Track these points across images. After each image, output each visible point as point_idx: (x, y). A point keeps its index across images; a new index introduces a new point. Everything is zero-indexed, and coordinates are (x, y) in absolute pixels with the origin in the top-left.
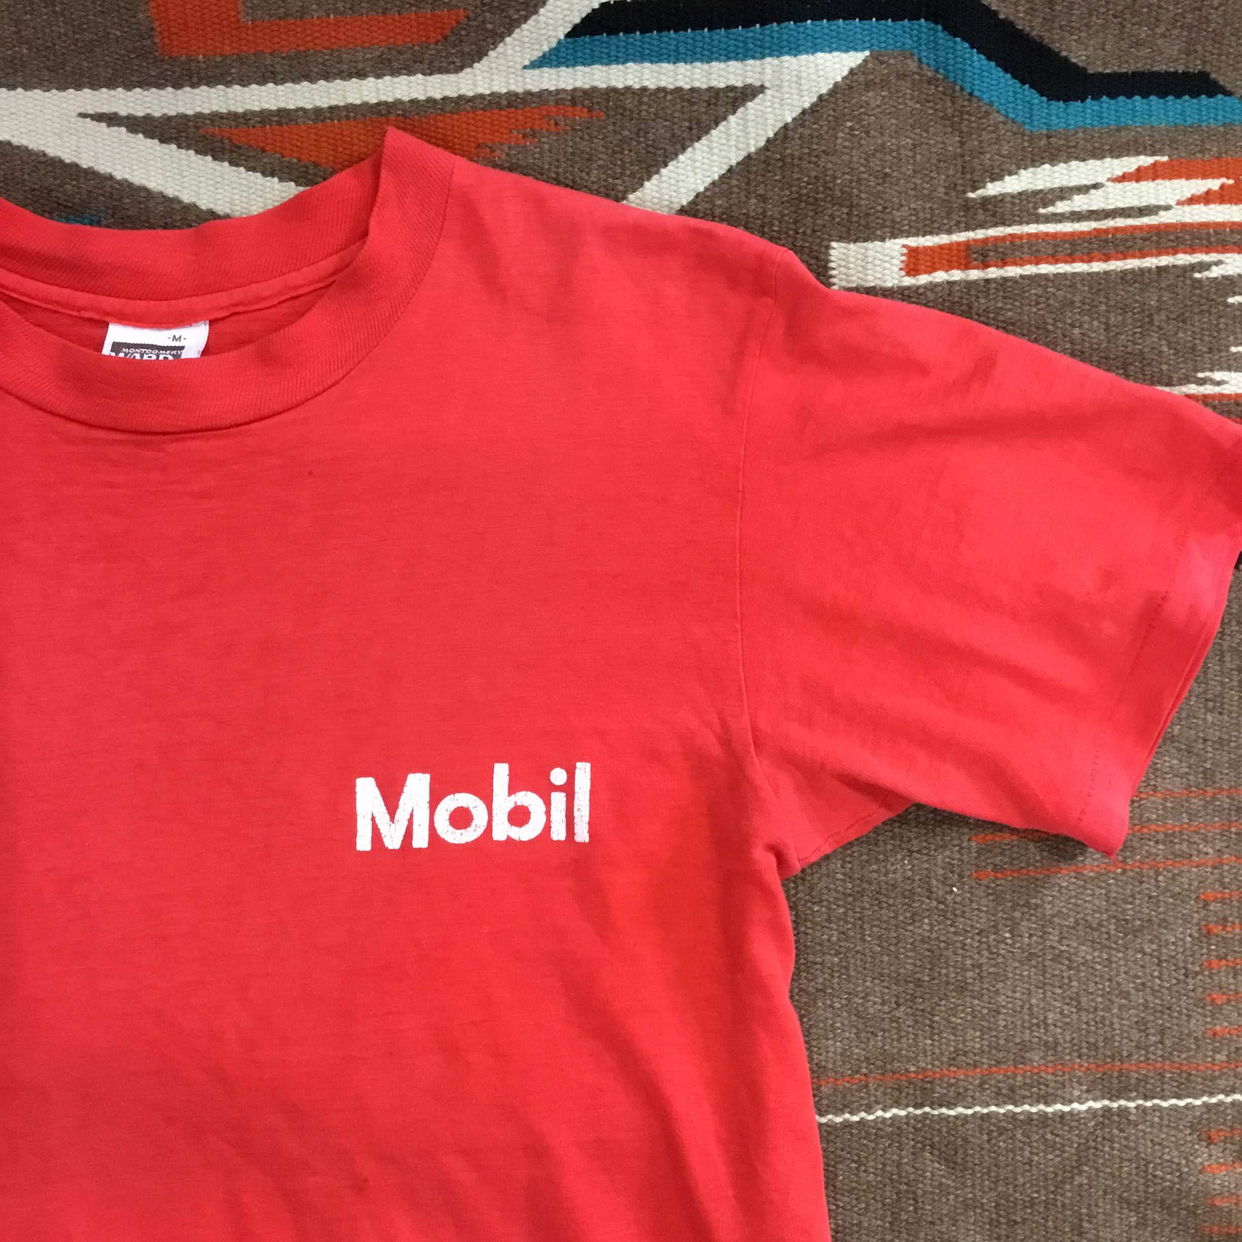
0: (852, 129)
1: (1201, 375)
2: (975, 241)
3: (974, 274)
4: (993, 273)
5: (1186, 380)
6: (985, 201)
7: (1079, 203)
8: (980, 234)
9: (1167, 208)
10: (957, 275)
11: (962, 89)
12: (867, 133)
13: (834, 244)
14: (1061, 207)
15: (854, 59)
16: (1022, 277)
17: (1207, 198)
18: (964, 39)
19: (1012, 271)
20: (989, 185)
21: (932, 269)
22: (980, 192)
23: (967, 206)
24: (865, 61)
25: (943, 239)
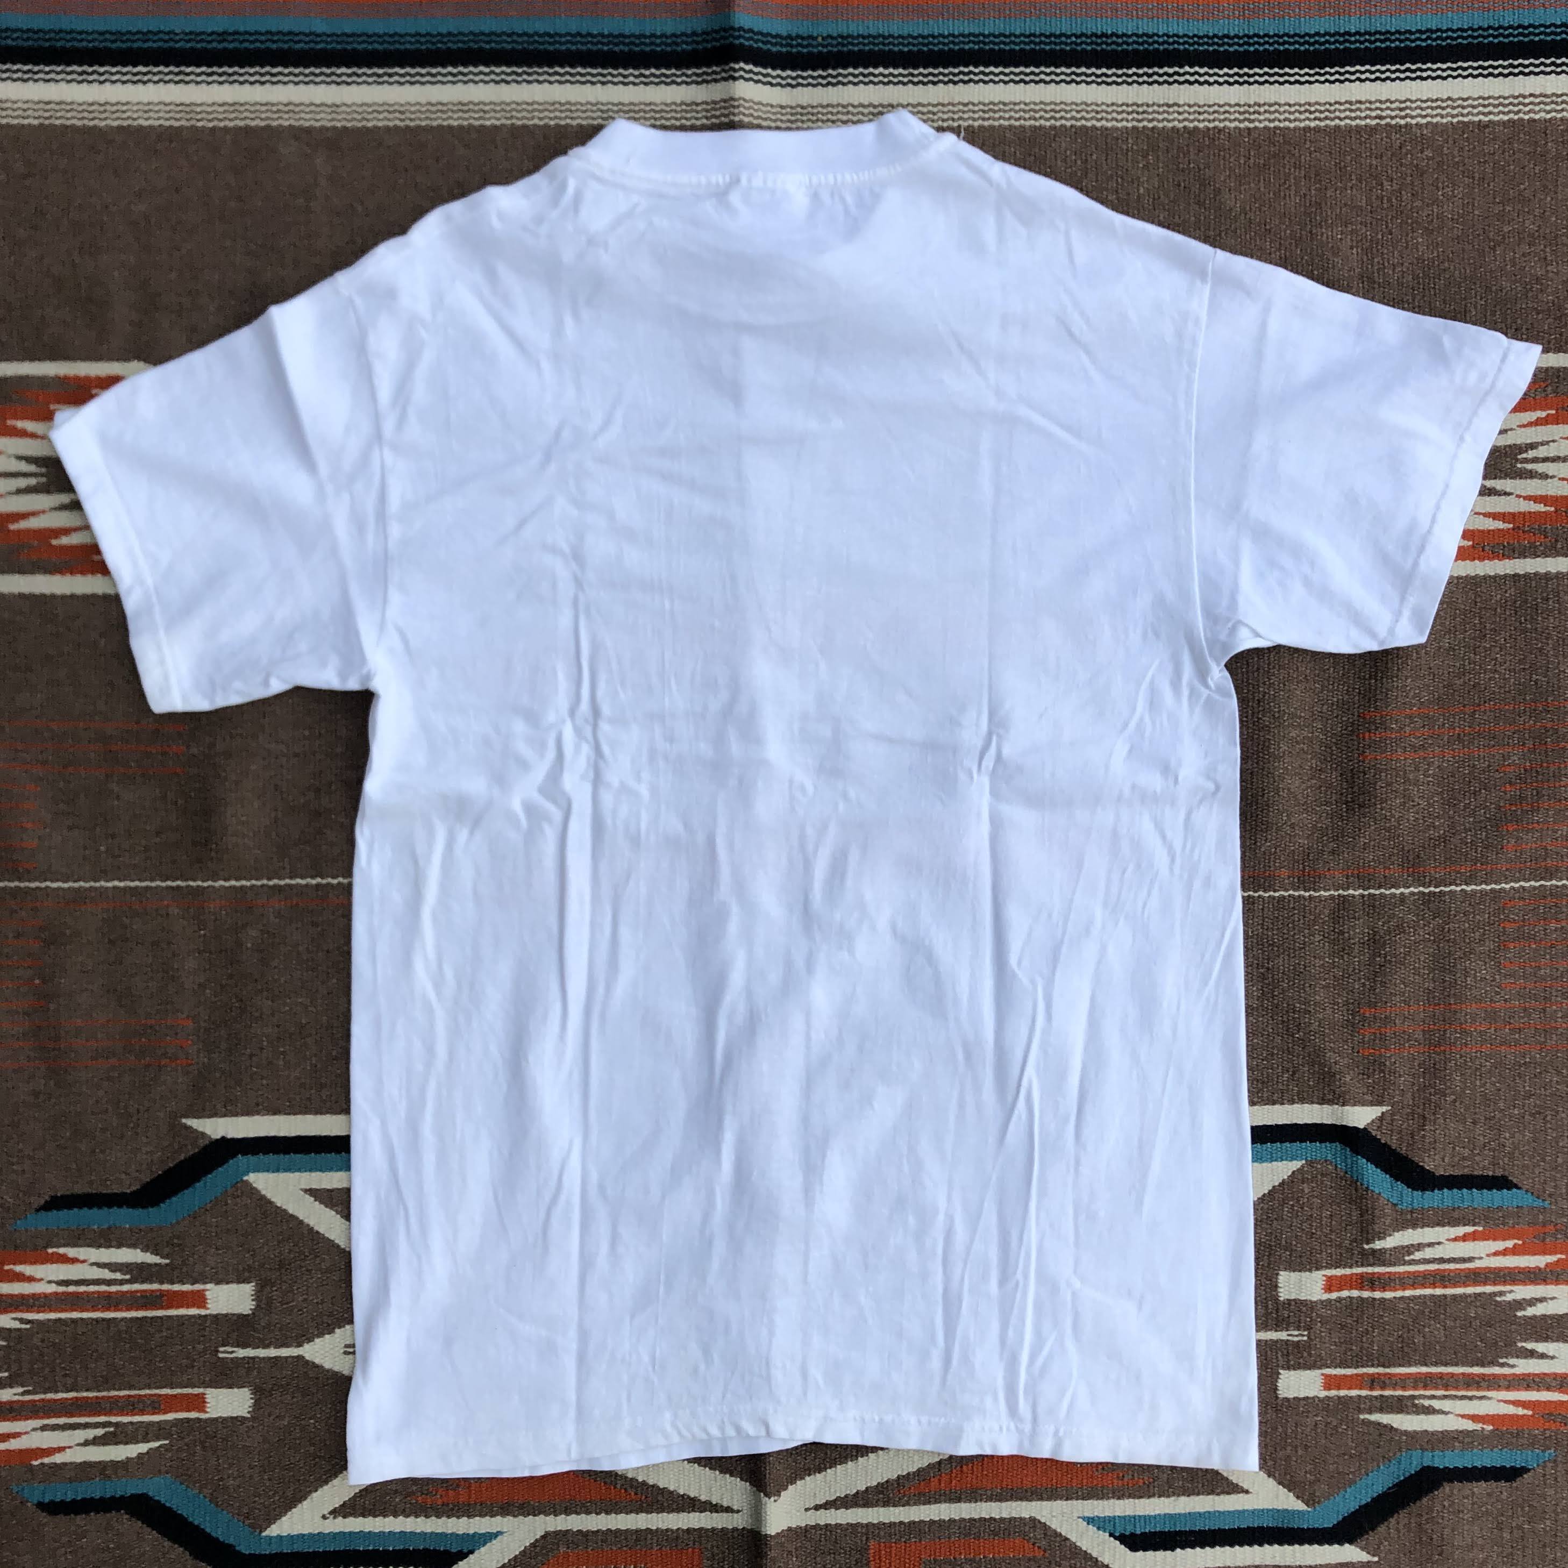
0: (1293, 1205)
1: (1501, 1361)
2: (1367, 1273)
3: (1366, 1294)
4: (1377, 1295)
5: (1493, 1363)
6: (1374, 1251)
7: (1428, 1253)
8: (1370, 1270)
9: (1481, 1258)
10: (1355, 1293)
11: (1362, 1185)
12: (1302, 1208)
13: (1281, 1273)
14: (1418, 1255)
15: (1296, 1165)
16: (1395, 1298)
17: (1505, 1252)
18: (1363, 1157)
19: (1389, 1295)
20: (1377, 1242)
21: (1340, 1289)
22: (1371, 1246)
23: (1363, 1253)
24: (1303, 1166)
25: (1348, 1271)
